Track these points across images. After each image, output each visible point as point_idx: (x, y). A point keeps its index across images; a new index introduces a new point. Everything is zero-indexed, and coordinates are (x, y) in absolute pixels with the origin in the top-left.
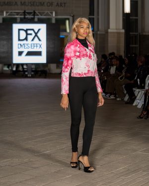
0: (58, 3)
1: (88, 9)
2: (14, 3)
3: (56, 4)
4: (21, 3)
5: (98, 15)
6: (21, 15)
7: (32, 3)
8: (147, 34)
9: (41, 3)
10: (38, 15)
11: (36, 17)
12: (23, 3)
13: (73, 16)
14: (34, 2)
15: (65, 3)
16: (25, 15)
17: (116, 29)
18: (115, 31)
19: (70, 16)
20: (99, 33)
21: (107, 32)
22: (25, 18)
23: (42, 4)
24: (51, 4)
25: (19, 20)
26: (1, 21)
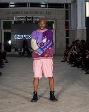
0: (47, 12)
1: (64, 16)
2: (20, 12)
3: (45, 13)
4: (25, 12)
5: (71, 19)
6: (24, 19)
9: (36, 12)
10: (35, 19)
11: (33, 20)
12: (26, 12)
13: (56, 20)
14: (32, 12)
15: (51, 12)
16: (27, 19)
17: (81, 27)
19: (54, 20)
20: (71, 30)
21: (76, 29)
22: (26, 20)
24: (43, 13)
25: (23, 22)
26: (13, 23)
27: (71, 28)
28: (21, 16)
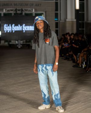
0: (36, 4)
1: (54, 8)
2: (10, 4)
3: (35, 5)
4: (14, 4)
5: (60, 11)
6: (14, 11)
7: (21, 4)
8: (90, 22)
10: (24, 11)
13: (46, 12)
14: (22, 4)
15: (40, 4)
16: (16, 11)
17: (71, 19)
18: (70, 20)
19: (44, 11)
20: (61, 21)
21: (65, 21)
22: (16, 13)
23: (27, 5)
24: (32, 5)
25: (13, 14)
26: (2, 15)
27: (61, 20)
28: (11, 8)
